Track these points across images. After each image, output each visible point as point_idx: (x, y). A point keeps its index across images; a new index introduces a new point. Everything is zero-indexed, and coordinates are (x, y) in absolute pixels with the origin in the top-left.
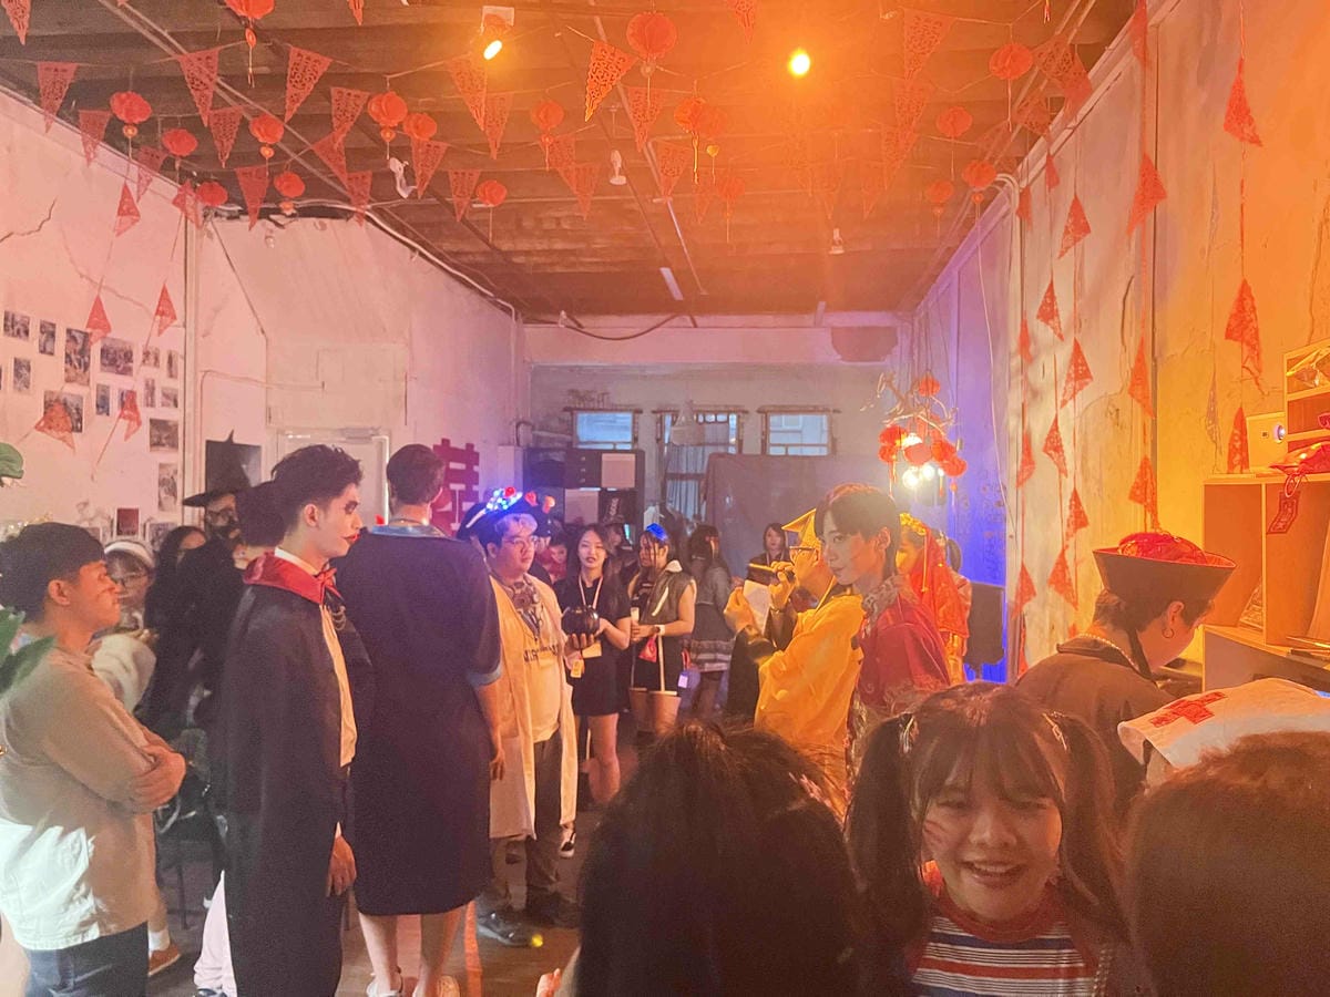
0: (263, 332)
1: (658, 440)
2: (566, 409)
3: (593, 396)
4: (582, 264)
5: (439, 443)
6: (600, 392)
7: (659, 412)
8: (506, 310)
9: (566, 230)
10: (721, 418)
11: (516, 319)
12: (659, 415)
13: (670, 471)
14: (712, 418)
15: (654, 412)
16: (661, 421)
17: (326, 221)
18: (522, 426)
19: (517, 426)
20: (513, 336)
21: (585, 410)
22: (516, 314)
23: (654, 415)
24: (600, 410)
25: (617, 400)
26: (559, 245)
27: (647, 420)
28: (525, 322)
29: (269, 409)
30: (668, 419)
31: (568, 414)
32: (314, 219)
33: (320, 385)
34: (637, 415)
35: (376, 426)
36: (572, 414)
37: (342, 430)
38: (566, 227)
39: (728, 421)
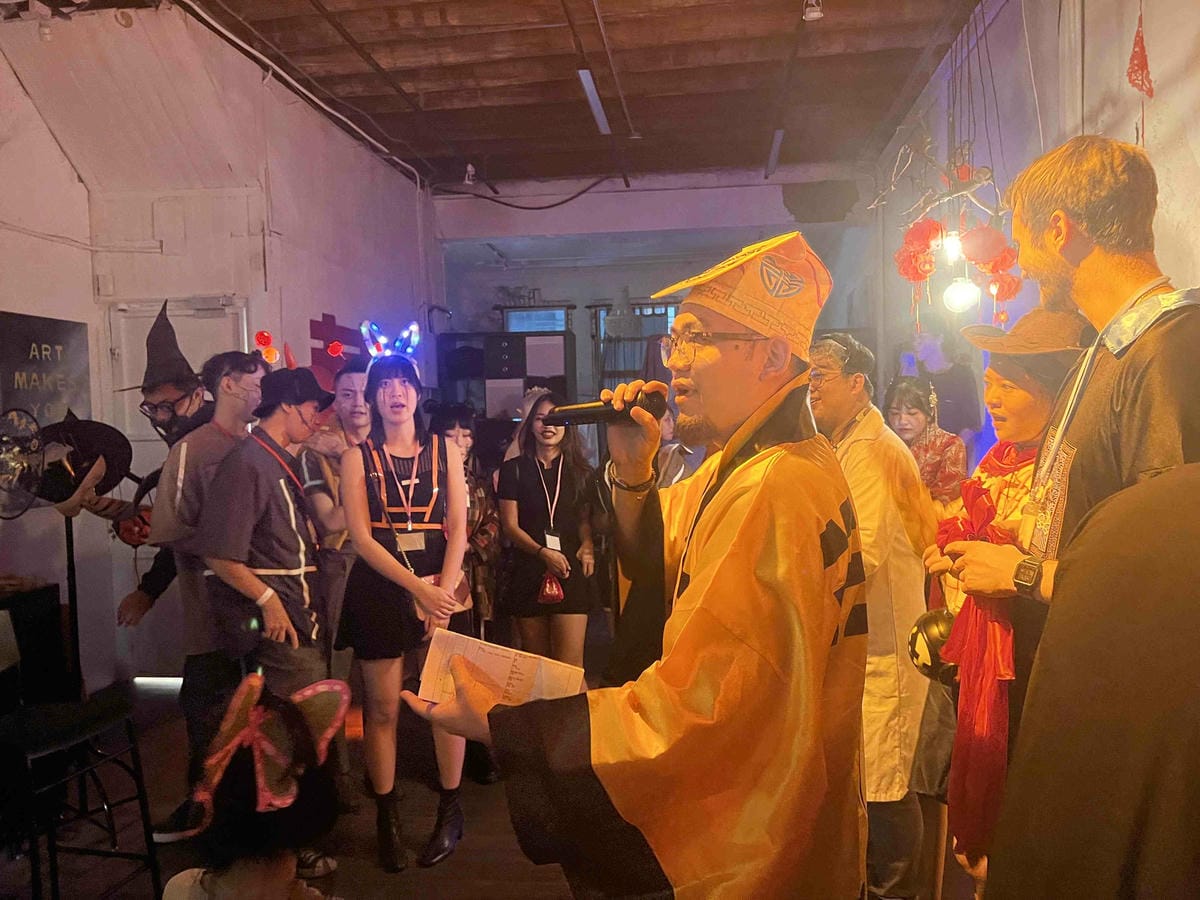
0: (81, 180)
1: (593, 337)
2: (496, 308)
3: (522, 293)
4: (485, 91)
5: (320, 319)
6: (531, 287)
7: (594, 308)
8: (410, 176)
9: (453, 27)
10: (659, 311)
11: (422, 187)
12: (593, 310)
13: (608, 369)
14: (649, 311)
15: (588, 307)
16: (596, 317)
17: (131, 12)
18: (435, 312)
19: (430, 311)
20: (419, 207)
21: (515, 308)
22: (422, 182)
23: (587, 310)
24: (531, 307)
25: (548, 294)
26: (451, 58)
27: (581, 315)
28: (434, 194)
29: (96, 279)
30: (603, 314)
31: (498, 312)
32: (113, 11)
33: (158, 244)
34: (570, 311)
35: (230, 292)
36: (502, 313)
37: (186, 301)
38: (454, 22)
39: (666, 313)
